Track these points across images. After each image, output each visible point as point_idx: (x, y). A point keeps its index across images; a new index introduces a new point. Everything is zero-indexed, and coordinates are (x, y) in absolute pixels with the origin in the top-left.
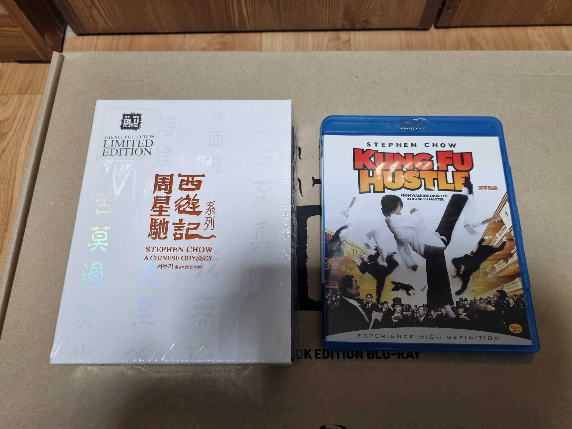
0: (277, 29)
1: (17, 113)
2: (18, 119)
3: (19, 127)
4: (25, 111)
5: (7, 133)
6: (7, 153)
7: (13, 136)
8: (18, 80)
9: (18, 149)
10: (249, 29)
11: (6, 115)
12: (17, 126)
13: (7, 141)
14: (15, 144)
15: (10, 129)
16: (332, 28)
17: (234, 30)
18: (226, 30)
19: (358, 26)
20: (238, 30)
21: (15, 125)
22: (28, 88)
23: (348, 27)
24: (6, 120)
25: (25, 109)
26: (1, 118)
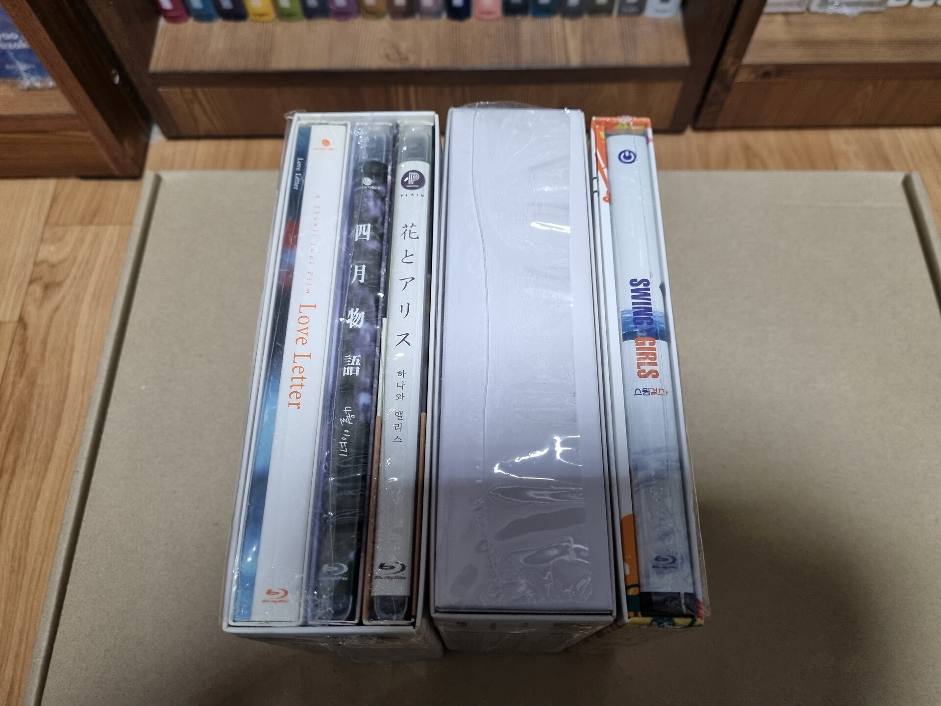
1: (78, 253)
2: (79, 262)
3: (80, 274)
4: (89, 250)
5: (62, 282)
6: (61, 312)
7: (71, 286)
8: (80, 204)
9: (78, 306)
12: (77, 272)
13: (62, 293)
14: (74, 298)
15: (68, 276)
22: (95, 215)
24: (61, 263)
25: (91, 247)
26: (54, 259)
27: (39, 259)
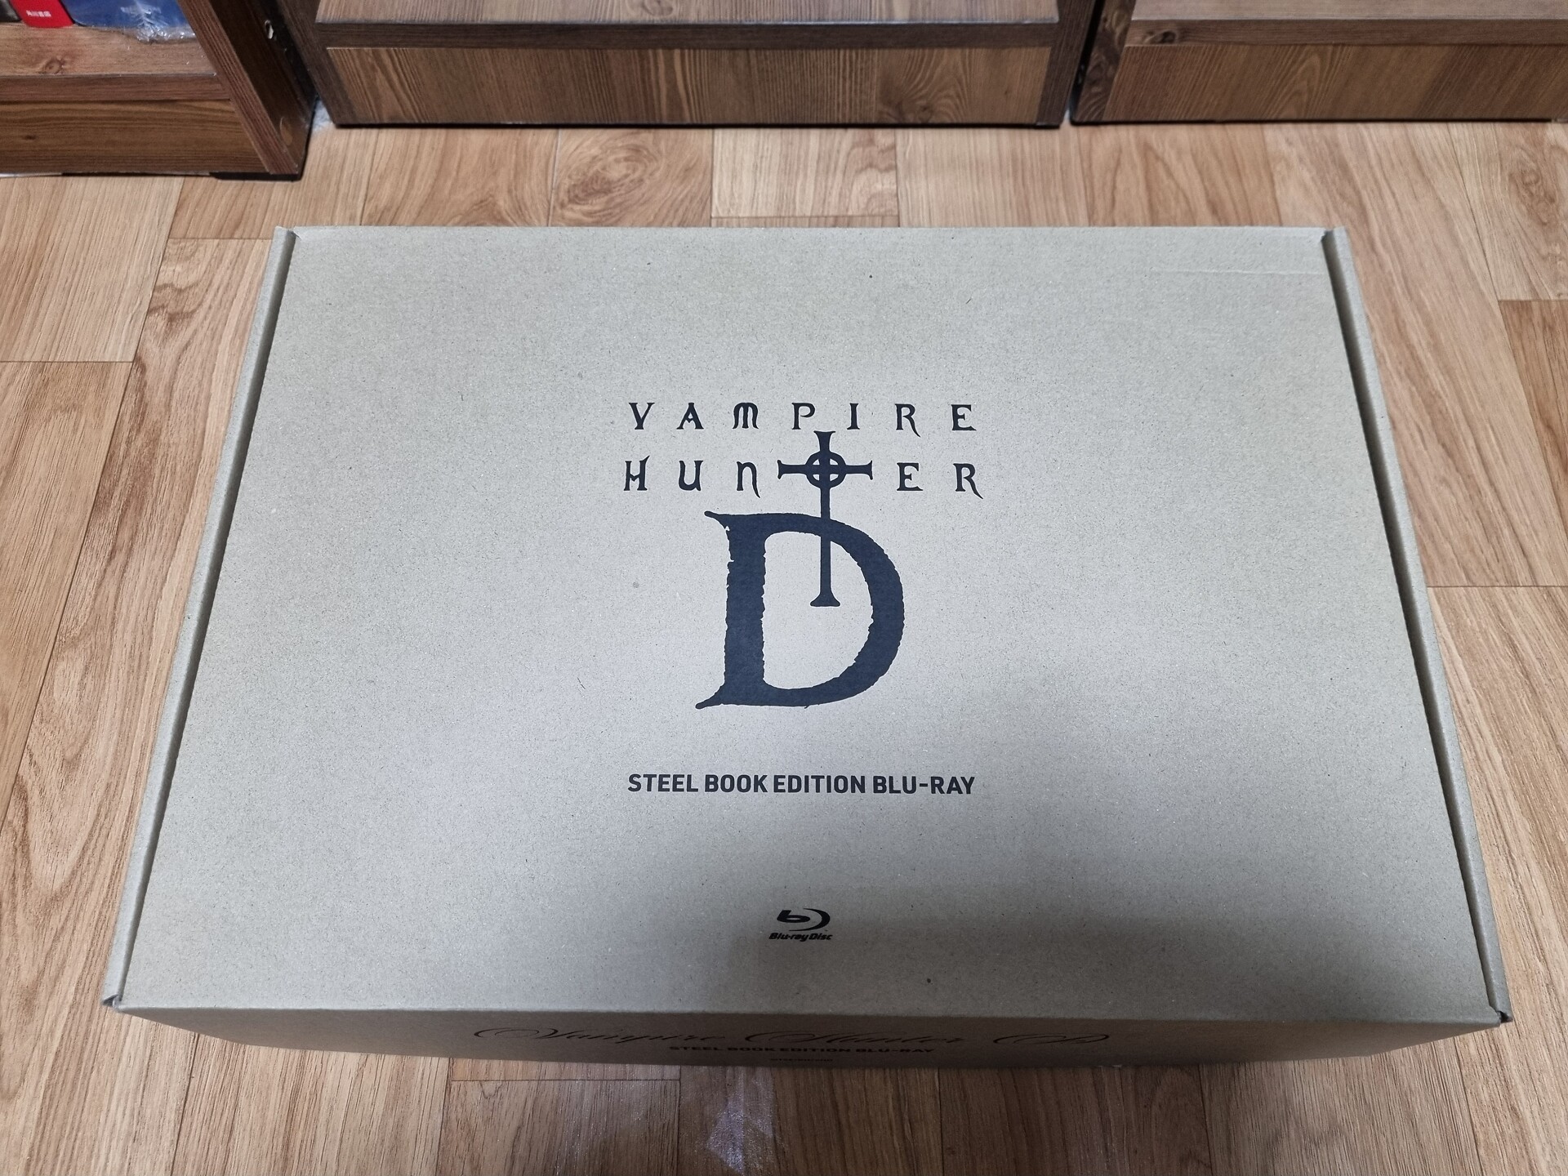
0: (744, 121)
1: (214, 275)
2: (215, 286)
3: (217, 302)
4: (229, 271)
5: (193, 312)
6: (192, 351)
7: (205, 318)
8: (216, 212)
9: (215, 344)
10: (688, 121)
11: (192, 278)
12: (213, 300)
13: (193, 326)
14: (209, 333)
15: (200, 305)
16: (859, 121)
17: (658, 121)
18: (640, 122)
19: (910, 119)
20: (665, 122)
21: (209, 297)
22: (237, 226)
23: (893, 121)
24: (190, 287)
25: (231, 267)
26: (181, 283)
27: (159, 283)
